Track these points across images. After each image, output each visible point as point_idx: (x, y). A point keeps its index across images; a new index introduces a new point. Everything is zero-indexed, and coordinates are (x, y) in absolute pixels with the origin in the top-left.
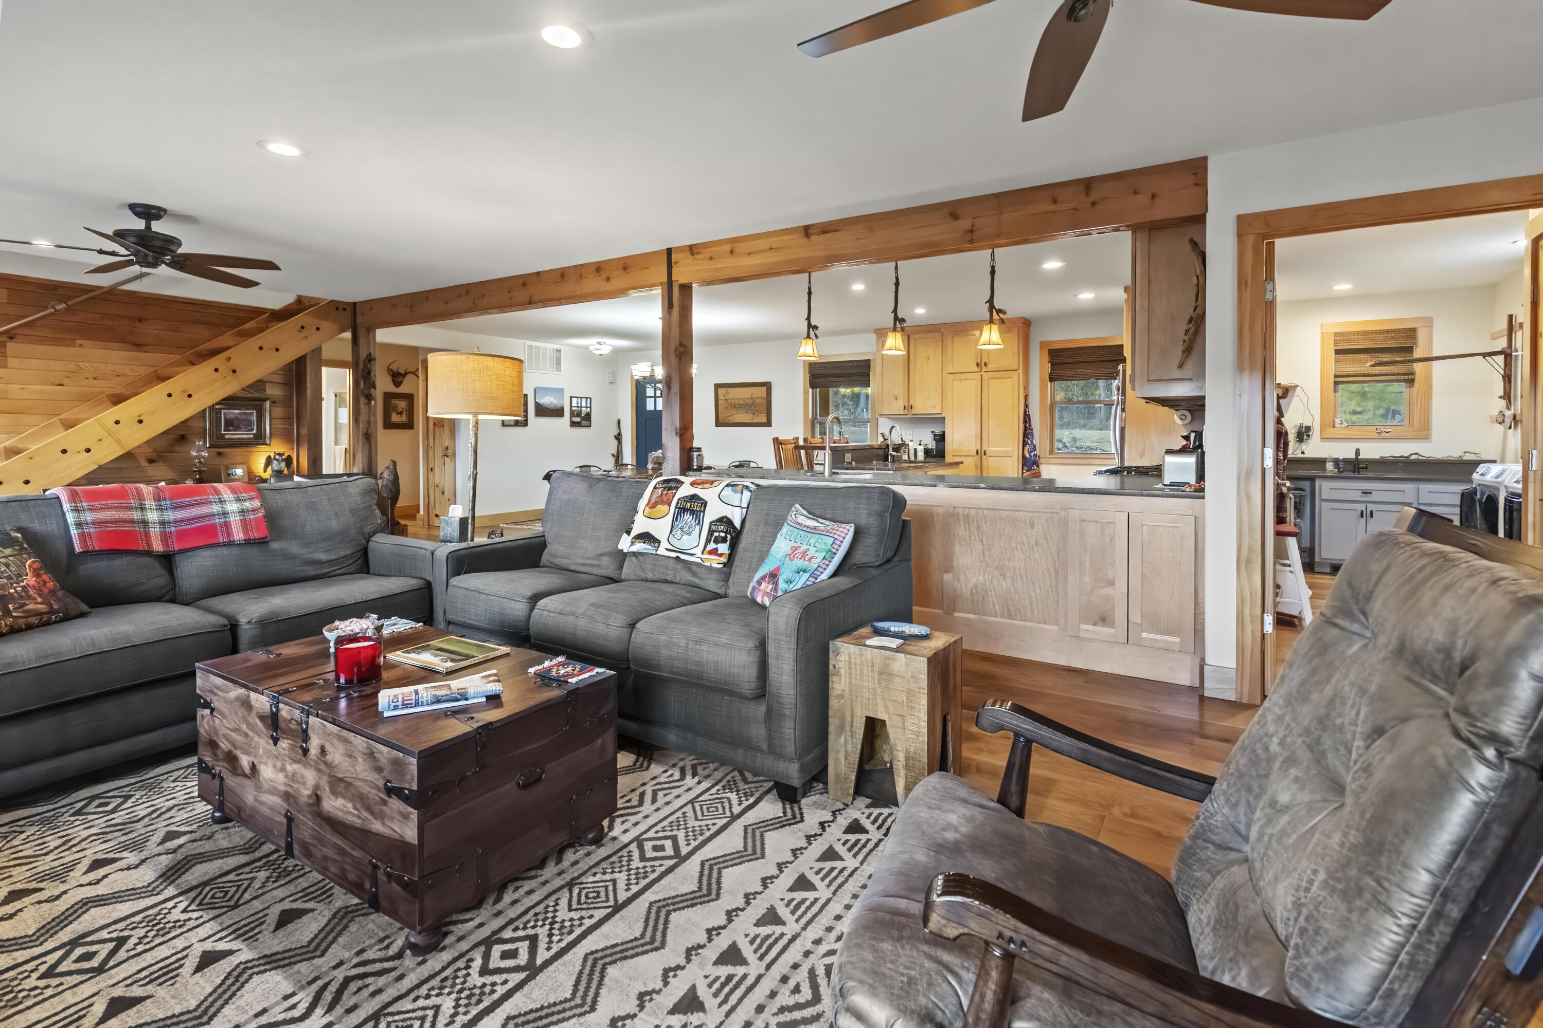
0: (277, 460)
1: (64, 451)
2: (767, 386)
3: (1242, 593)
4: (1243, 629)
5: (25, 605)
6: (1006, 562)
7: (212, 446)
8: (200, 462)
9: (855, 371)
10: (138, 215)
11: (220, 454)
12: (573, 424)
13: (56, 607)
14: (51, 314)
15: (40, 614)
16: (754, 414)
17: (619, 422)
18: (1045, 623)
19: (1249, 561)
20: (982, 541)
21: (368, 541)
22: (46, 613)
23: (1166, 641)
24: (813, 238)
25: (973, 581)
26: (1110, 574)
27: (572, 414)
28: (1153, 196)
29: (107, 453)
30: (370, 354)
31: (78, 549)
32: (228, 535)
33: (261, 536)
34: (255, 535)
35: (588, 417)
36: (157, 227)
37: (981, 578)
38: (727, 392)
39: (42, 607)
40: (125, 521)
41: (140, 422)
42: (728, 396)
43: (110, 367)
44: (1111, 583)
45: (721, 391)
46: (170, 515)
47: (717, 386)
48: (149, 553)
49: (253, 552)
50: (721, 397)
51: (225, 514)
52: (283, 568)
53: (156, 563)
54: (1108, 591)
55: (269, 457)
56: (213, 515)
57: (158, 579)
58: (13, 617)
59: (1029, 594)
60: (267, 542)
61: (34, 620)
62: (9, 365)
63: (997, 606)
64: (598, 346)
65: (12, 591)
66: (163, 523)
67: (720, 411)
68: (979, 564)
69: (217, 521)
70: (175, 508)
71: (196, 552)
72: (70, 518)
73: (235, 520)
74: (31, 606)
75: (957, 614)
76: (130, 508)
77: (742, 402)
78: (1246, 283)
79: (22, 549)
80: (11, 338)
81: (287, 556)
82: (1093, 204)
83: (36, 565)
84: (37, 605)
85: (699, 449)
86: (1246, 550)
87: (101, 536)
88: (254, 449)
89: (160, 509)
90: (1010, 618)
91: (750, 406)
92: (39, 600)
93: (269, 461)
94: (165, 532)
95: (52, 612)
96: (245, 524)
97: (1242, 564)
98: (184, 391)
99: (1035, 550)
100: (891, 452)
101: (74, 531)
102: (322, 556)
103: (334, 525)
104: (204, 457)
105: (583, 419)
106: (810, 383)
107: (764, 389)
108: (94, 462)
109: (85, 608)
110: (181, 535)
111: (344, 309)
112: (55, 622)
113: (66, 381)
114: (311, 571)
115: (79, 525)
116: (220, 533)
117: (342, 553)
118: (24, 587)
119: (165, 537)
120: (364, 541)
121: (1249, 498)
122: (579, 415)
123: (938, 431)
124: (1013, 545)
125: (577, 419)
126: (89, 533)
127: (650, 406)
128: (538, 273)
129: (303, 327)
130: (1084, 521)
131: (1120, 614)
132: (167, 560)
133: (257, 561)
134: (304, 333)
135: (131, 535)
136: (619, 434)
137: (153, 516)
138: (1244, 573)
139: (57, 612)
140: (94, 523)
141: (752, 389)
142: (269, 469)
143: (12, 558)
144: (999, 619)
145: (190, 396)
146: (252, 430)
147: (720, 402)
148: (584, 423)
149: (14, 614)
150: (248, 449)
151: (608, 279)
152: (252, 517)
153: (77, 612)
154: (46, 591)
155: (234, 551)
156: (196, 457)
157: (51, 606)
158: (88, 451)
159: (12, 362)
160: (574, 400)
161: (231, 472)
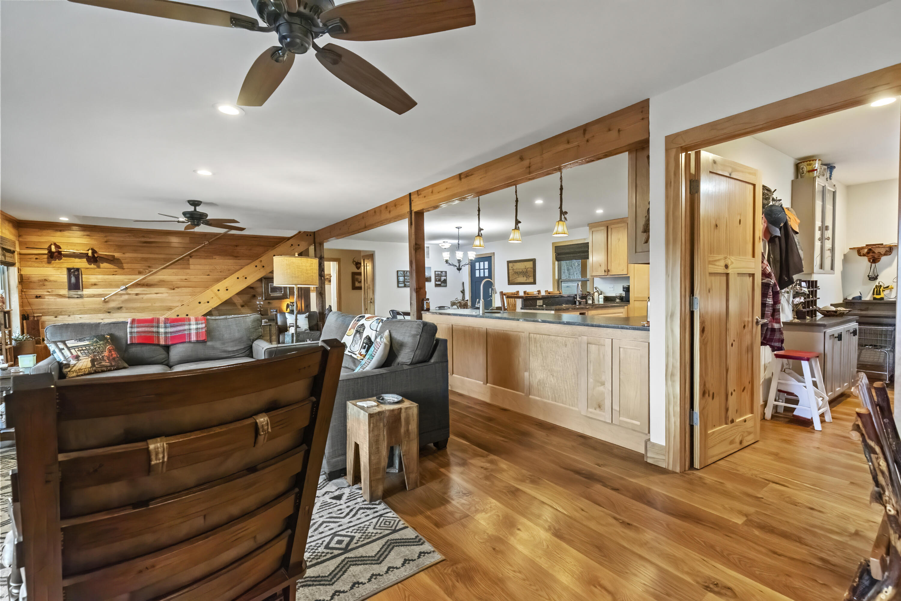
0: (291, 305)
1: (200, 303)
2: (534, 261)
3: (669, 395)
4: (669, 420)
5: (101, 363)
6: (554, 367)
7: (265, 299)
8: (260, 307)
9: (580, 250)
10: (191, 204)
11: (269, 303)
12: (437, 285)
13: (113, 364)
14: (204, 246)
15: (107, 367)
16: (527, 277)
17: (463, 283)
18: (572, 406)
19: (672, 375)
20: (542, 354)
21: (253, 343)
22: (109, 366)
23: (633, 424)
24: (463, 180)
25: (538, 377)
26: (603, 378)
27: (436, 281)
28: (619, 131)
29: (215, 303)
30: (321, 255)
31: (129, 342)
32: (190, 338)
33: (203, 339)
34: (201, 339)
35: (445, 281)
36: (199, 209)
37: (542, 376)
38: (514, 265)
39: (108, 364)
40: (150, 332)
41: (227, 290)
42: (514, 268)
43: (226, 267)
44: (603, 384)
45: (510, 265)
46: (169, 330)
47: (509, 262)
48: (158, 345)
49: (200, 346)
50: (510, 268)
51: (190, 329)
52: (212, 353)
53: (161, 349)
54: (601, 388)
55: (288, 304)
56: (185, 330)
57: (161, 354)
58: (96, 367)
59: (564, 388)
60: (206, 342)
61: (105, 369)
62: (191, 268)
63: (549, 394)
64: (444, 244)
65: (98, 357)
66: (166, 333)
67: (510, 276)
68: (541, 368)
69: (186, 333)
70: (171, 327)
71: (177, 345)
72: (128, 330)
73: (193, 332)
74: (104, 363)
75: (530, 396)
76: (153, 327)
77: (521, 271)
78: (671, 182)
79: (108, 342)
80: (191, 257)
81: (213, 348)
82: (588, 141)
83: (111, 348)
84: (106, 363)
85: (428, 299)
86: (671, 367)
87: (139, 337)
88: (283, 300)
89: (165, 327)
90: (555, 401)
91: (524, 273)
92: (107, 361)
93: (288, 306)
94: (166, 337)
95: (112, 366)
96: (197, 334)
97: (669, 376)
98: (243, 276)
99: (568, 361)
100: (578, 299)
101: (129, 336)
102: (230, 349)
103: (237, 335)
104: (261, 304)
105: (442, 282)
106: (556, 258)
107: (532, 263)
108: (210, 307)
109: (126, 365)
110: (173, 338)
111: (310, 235)
112: (114, 370)
113: (210, 273)
114: (225, 355)
115: (131, 333)
116: (186, 338)
117: (239, 348)
118: (102, 356)
119: (166, 338)
120: (251, 343)
121: (672, 331)
122: (440, 280)
123: (626, 285)
124: (557, 357)
125: (439, 283)
126: (135, 337)
127: (477, 275)
128: (367, 211)
129: (292, 245)
130: (590, 344)
131: (608, 403)
132: (167, 348)
133: (201, 350)
134: (293, 248)
135: (151, 338)
136: (464, 290)
137: (162, 330)
138: (670, 383)
139: (114, 366)
140: (137, 332)
141: (526, 263)
142: (288, 309)
143: (102, 345)
144: (550, 401)
145: (246, 278)
146: (282, 292)
147: (510, 271)
148: (442, 284)
149: (96, 366)
150: (280, 301)
151: (390, 212)
152: (201, 331)
153: (122, 367)
154: (111, 358)
155: (191, 345)
156: (258, 304)
157: (111, 363)
158: (208, 302)
159: (192, 267)
160: (437, 273)
161: (272, 311)
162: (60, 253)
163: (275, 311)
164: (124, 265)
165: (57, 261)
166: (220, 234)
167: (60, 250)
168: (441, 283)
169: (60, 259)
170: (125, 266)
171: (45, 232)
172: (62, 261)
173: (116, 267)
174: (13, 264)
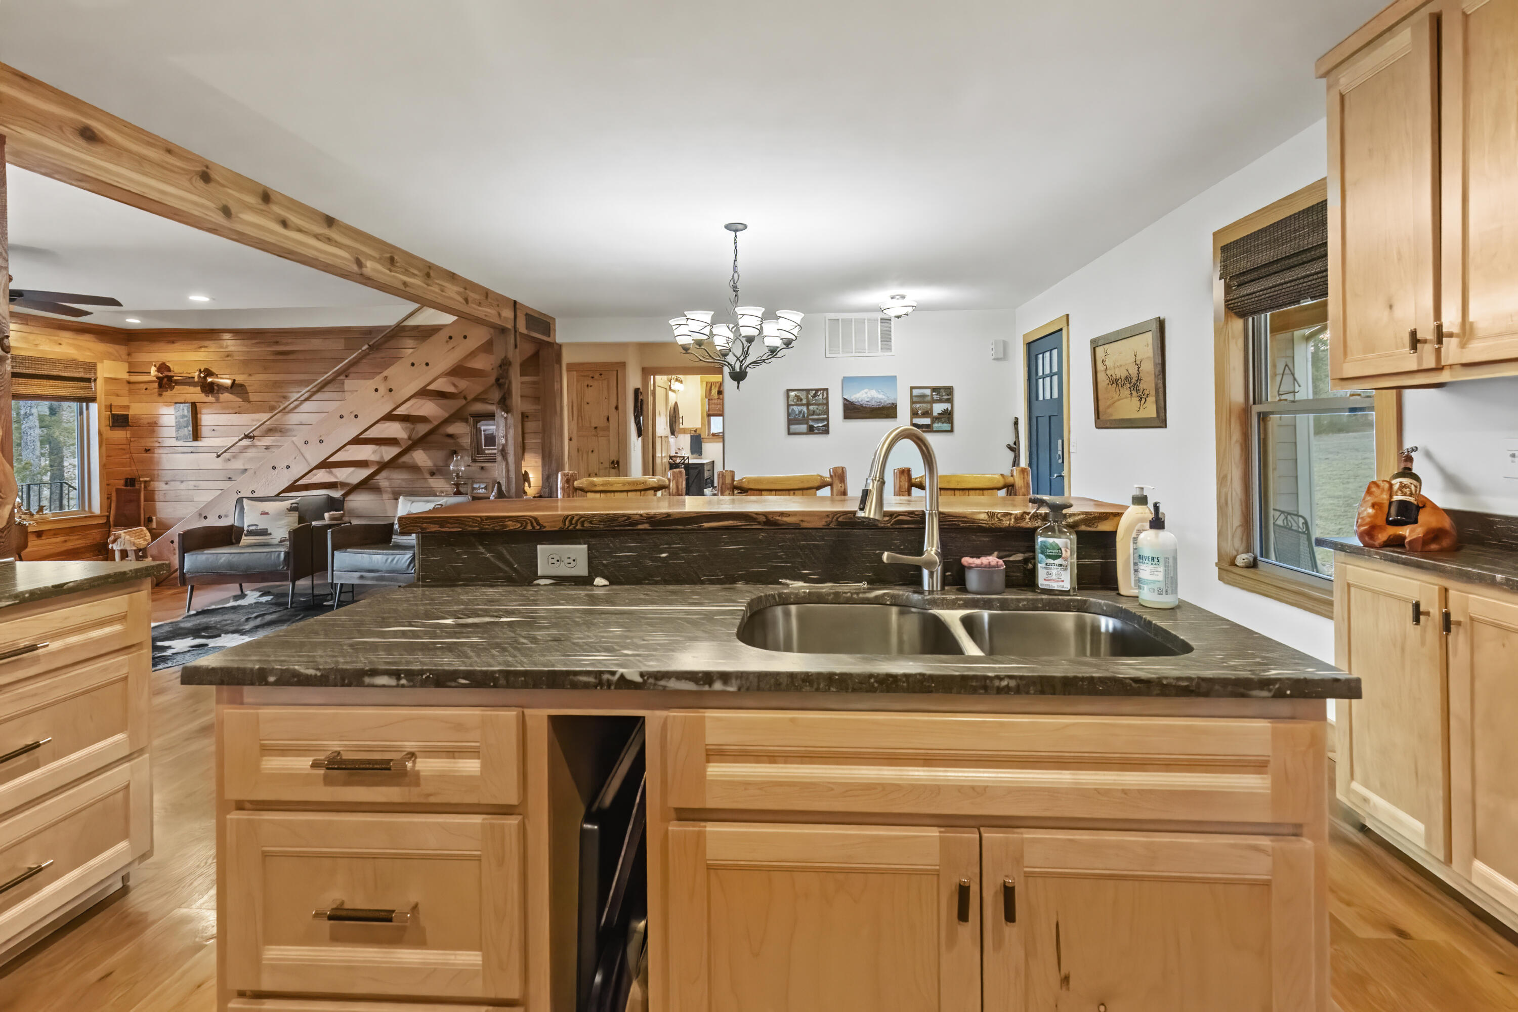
2: (1154, 328)
7: (474, 461)
11: (482, 468)
14: (362, 354)
16: (1140, 399)
17: (1016, 422)
27: (914, 414)
29: (300, 469)
35: (947, 416)
38: (1106, 354)
41: (321, 441)
42: (1108, 363)
45: (1100, 353)
50: (1100, 365)
67: (1100, 395)
77: (1124, 373)
91: (1133, 382)
98: (351, 413)
105: (936, 419)
107: (1149, 337)
122: (926, 414)
125: (924, 421)
136: (1016, 443)
141: (1135, 342)
145: (356, 416)
147: (1099, 377)
148: (938, 426)
156: (454, 471)
158: (288, 467)
160: (915, 392)
161: (476, 486)
162: (170, 378)
163: (483, 486)
164: (251, 395)
165: (169, 392)
166: (389, 327)
167: (171, 374)
168: (933, 422)
169: (172, 388)
170: (252, 397)
171: (157, 346)
172: (174, 391)
173: (241, 400)
174: (93, 400)
